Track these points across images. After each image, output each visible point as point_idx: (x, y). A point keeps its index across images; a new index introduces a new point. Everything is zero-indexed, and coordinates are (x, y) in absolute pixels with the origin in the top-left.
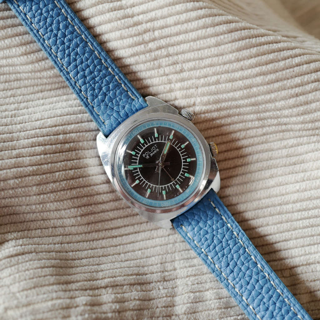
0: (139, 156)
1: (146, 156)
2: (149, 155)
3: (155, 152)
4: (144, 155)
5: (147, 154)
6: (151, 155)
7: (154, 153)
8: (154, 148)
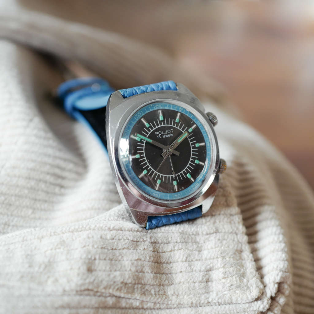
0: (152, 131)
1: (158, 135)
2: (162, 136)
3: (169, 135)
4: (156, 133)
5: (160, 133)
6: (164, 137)
7: (167, 136)
8: (169, 131)
